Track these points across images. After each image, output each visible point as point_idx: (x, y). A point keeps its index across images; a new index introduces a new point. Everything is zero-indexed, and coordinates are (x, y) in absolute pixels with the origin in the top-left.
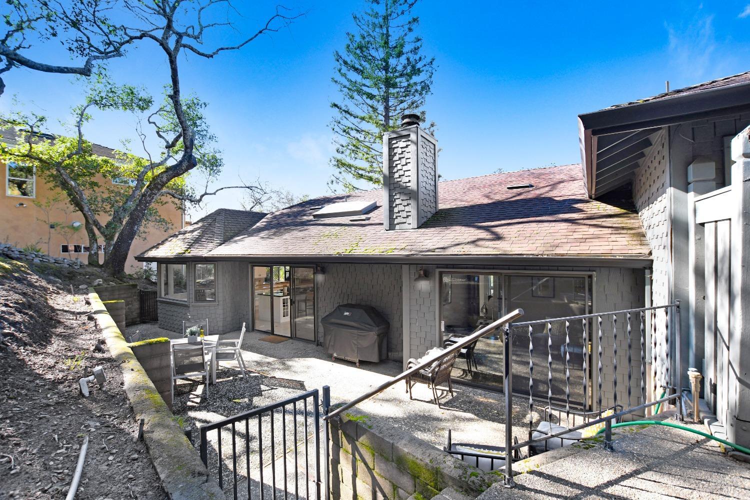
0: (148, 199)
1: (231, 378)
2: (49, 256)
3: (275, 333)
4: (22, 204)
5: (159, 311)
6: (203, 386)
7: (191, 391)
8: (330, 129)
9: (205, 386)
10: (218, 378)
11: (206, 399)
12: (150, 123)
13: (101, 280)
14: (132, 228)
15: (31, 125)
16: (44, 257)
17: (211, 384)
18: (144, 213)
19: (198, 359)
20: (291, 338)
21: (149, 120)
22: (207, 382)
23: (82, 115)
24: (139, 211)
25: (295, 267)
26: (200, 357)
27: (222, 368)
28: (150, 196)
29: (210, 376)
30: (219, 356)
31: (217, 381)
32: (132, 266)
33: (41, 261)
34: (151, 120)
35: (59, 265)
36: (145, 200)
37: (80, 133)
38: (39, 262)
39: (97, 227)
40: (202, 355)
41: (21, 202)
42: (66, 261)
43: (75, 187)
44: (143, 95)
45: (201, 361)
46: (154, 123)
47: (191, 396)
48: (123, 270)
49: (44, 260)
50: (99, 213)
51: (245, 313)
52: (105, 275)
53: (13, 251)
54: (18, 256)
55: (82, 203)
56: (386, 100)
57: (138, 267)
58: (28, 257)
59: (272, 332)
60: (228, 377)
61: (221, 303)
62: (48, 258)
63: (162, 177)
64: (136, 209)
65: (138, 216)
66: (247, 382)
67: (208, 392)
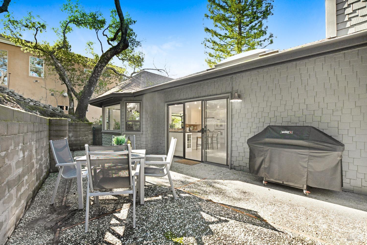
0: (99, 69)
1: (160, 197)
2: (40, 102)
3: (186, 158)
4: (37, 81)
5: (103, 140)
6: (129, 204)
7: (114, 211)
8: (203, 45)
9: (132, 205)
10: (146, 195)
11: (132, 228)
12: (104, 35)
13: (70, 119)
14: (90, 89)
15: (37, 28)
16: (36, 102)
17: (138, 203)
18: (97, 79)
19: (124, 174)
20: (202, 162)
21: (103, 33)
22: (134, 200)
23: (66, 27)
24: (94, 77)
25: (207, 100)
26: (127, 172)
27: (149, 184)
28: (100, 67)
29: (137, 192)
30: (148, 171)
31: (146, 199)
32: (93, 118)
33: (34, 104)
34: (105, 34)
35: (47, 109)
36: (98, 70)
37: (64, 36)
38: (33, 105)
39: (73, 92)
40: (128, 169)
41: (37, 80)
42: (51, 107)
43: (61, 67)
44: (100, 18)
45: (127, 176)
46: (106, 36)
47: (113, 221)
48: (85, 116)
49: (36, 104)
50: (75, 86)
51: (161, 142)
52: (74, 118)
53: (15, 95)
54: (19, 98)
55: (65, 77)
56: (240, 24)
57: (96, 118)
58: (25, 101)
59: (184, 157)
60: (157, 195)
61: (144, 133)
62: (39, 103)
63: (108, 54)
64: (92, 76)
65: (94, 81)
66: (181, 205)
67: (135, 216)
